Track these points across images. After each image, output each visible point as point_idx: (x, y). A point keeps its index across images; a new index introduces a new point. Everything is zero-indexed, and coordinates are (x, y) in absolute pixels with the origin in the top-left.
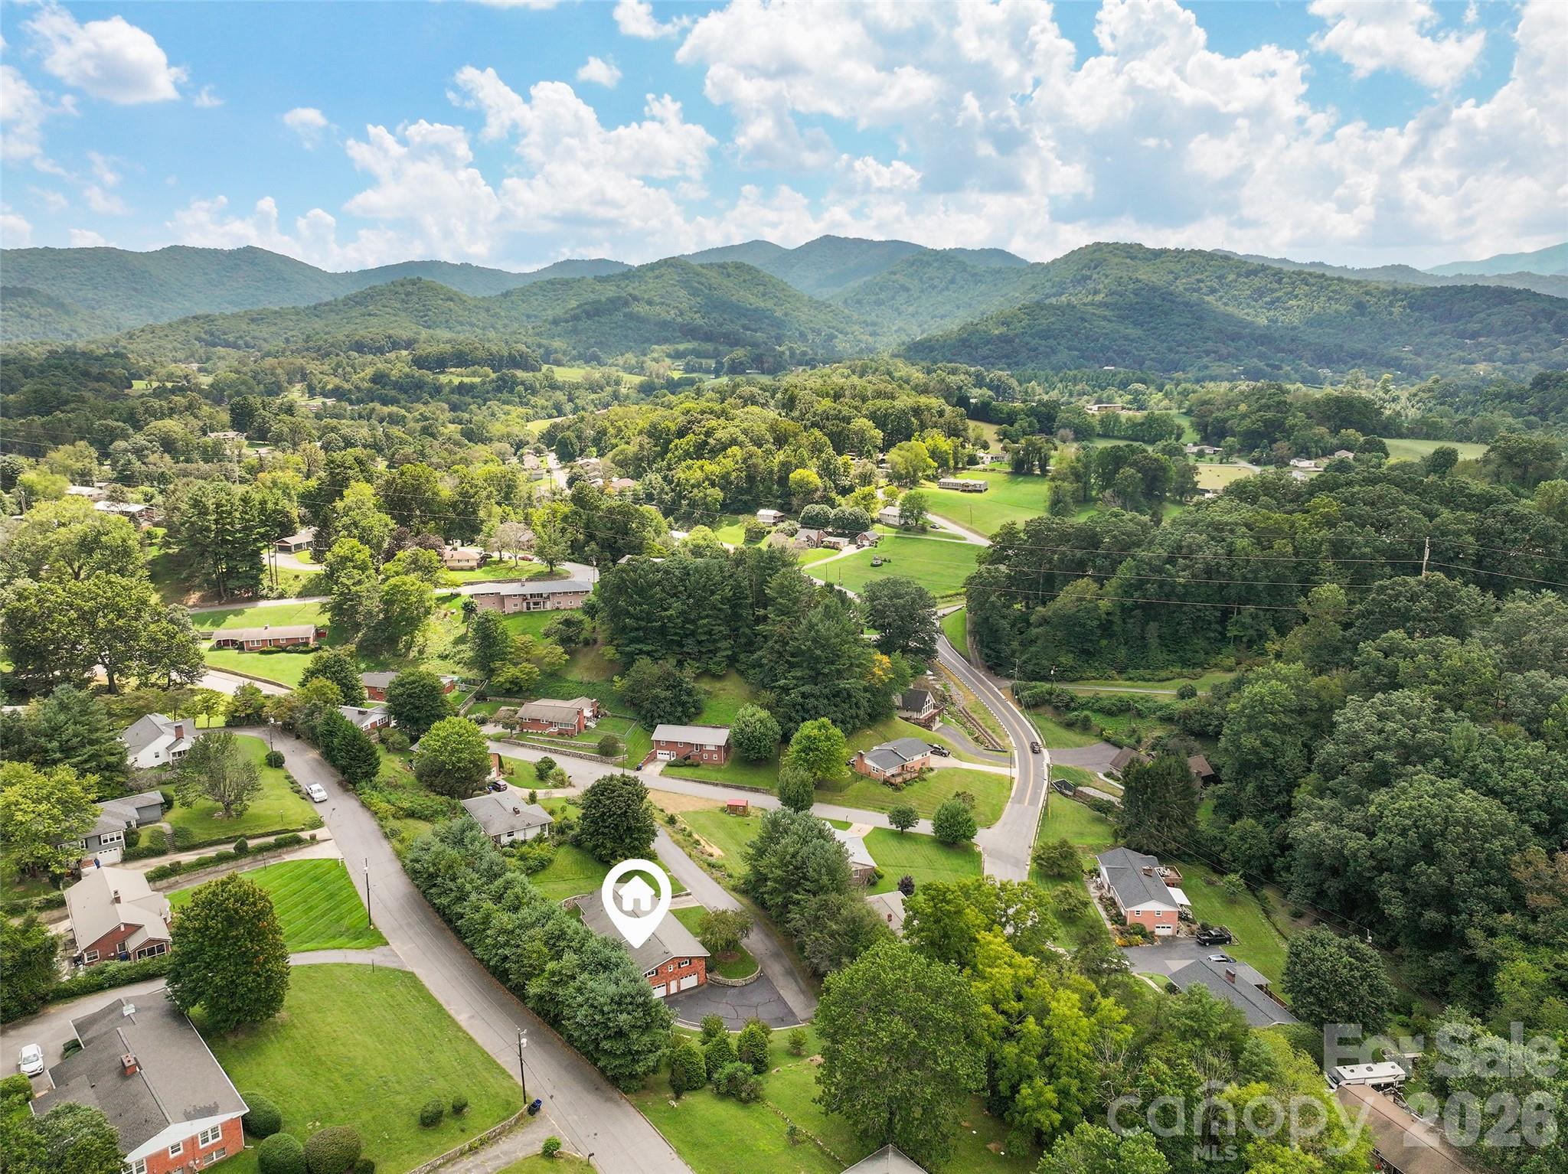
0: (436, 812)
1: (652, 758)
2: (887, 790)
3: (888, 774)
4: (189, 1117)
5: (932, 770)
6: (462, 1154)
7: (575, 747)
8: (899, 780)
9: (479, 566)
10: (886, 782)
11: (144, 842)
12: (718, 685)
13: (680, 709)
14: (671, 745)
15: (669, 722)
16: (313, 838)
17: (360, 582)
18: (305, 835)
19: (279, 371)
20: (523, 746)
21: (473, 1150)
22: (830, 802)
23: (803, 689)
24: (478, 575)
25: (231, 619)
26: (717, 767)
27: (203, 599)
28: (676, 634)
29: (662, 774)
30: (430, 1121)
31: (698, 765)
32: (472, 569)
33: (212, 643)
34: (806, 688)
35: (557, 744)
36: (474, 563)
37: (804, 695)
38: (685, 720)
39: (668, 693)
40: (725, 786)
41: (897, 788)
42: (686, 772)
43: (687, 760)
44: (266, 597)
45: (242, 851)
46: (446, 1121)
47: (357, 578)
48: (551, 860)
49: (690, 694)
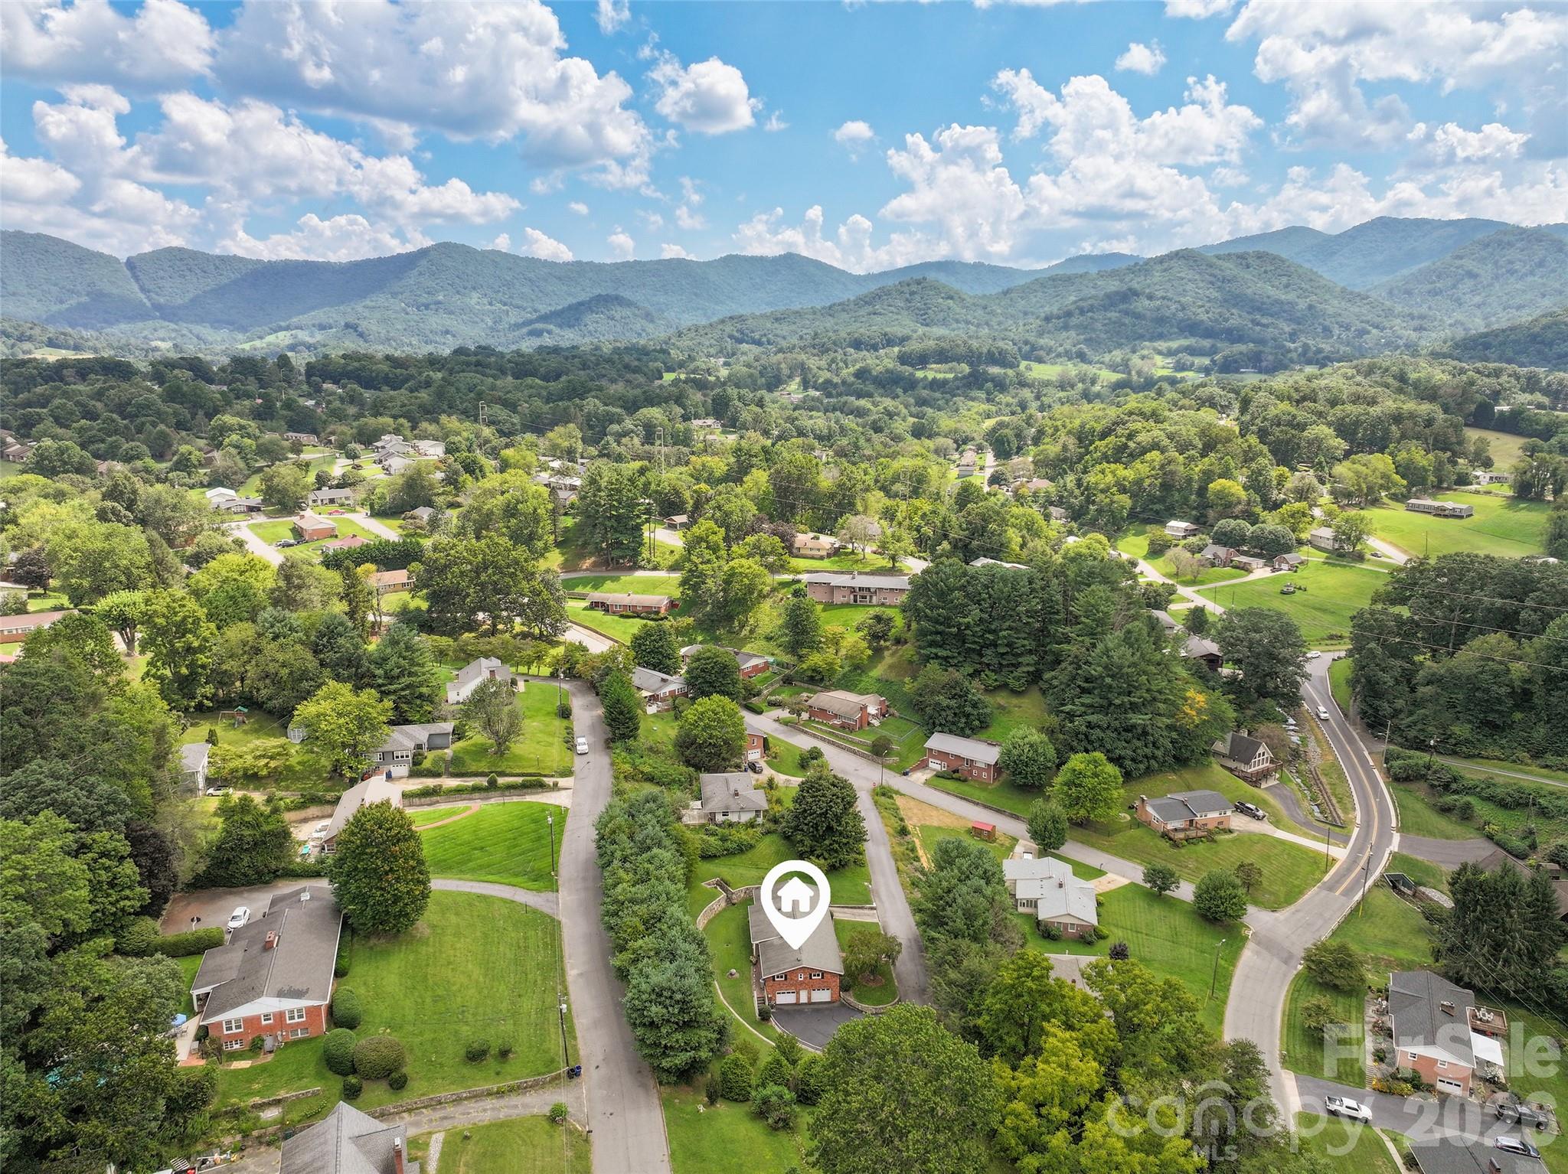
0: (674, 781)
1: (923, 765)
2: (1164, 844)
3: (1170, 827)
4: (281, 994)
5: (1231, 831)
6: (490, 1094)
7: (852, 742)
8: (1181, 835)
9: (829, 556)
10: (1165, 835)
11: (427, 764)
12: (1015, 701)
13: (963, 720)
14: (942, 755)
15: (951, 732)
16: (556, 784)
17: (709, 561)
18: (549, 781)
19: (783, 366)
20: (806, 733)
21: (500, 1094)
22: (1092, 846)
23: (1089, 718)
24: (826, 564)
25: (608, 585)
26: (983, 786)
27: (595, 565)
28: (975, 642)
29: (927, 783)
30: (475, 1056)
31: (965, 781)
32: (822, 558)
33: (585, 604)
34: (1093, 718)
35: (837, 736)
36: (824, 553)
37: (1089, 725)
38: (968, 732)
39: (953, 703)
40: (985, 807)
41: (1175, 844)
42: (950, 785)
43: (956, 774)
44: (643, 568)
45: (493, 785)
46: (491, 1062)
47: (707, 557)
48: (752, 847)
49: (975, 706)
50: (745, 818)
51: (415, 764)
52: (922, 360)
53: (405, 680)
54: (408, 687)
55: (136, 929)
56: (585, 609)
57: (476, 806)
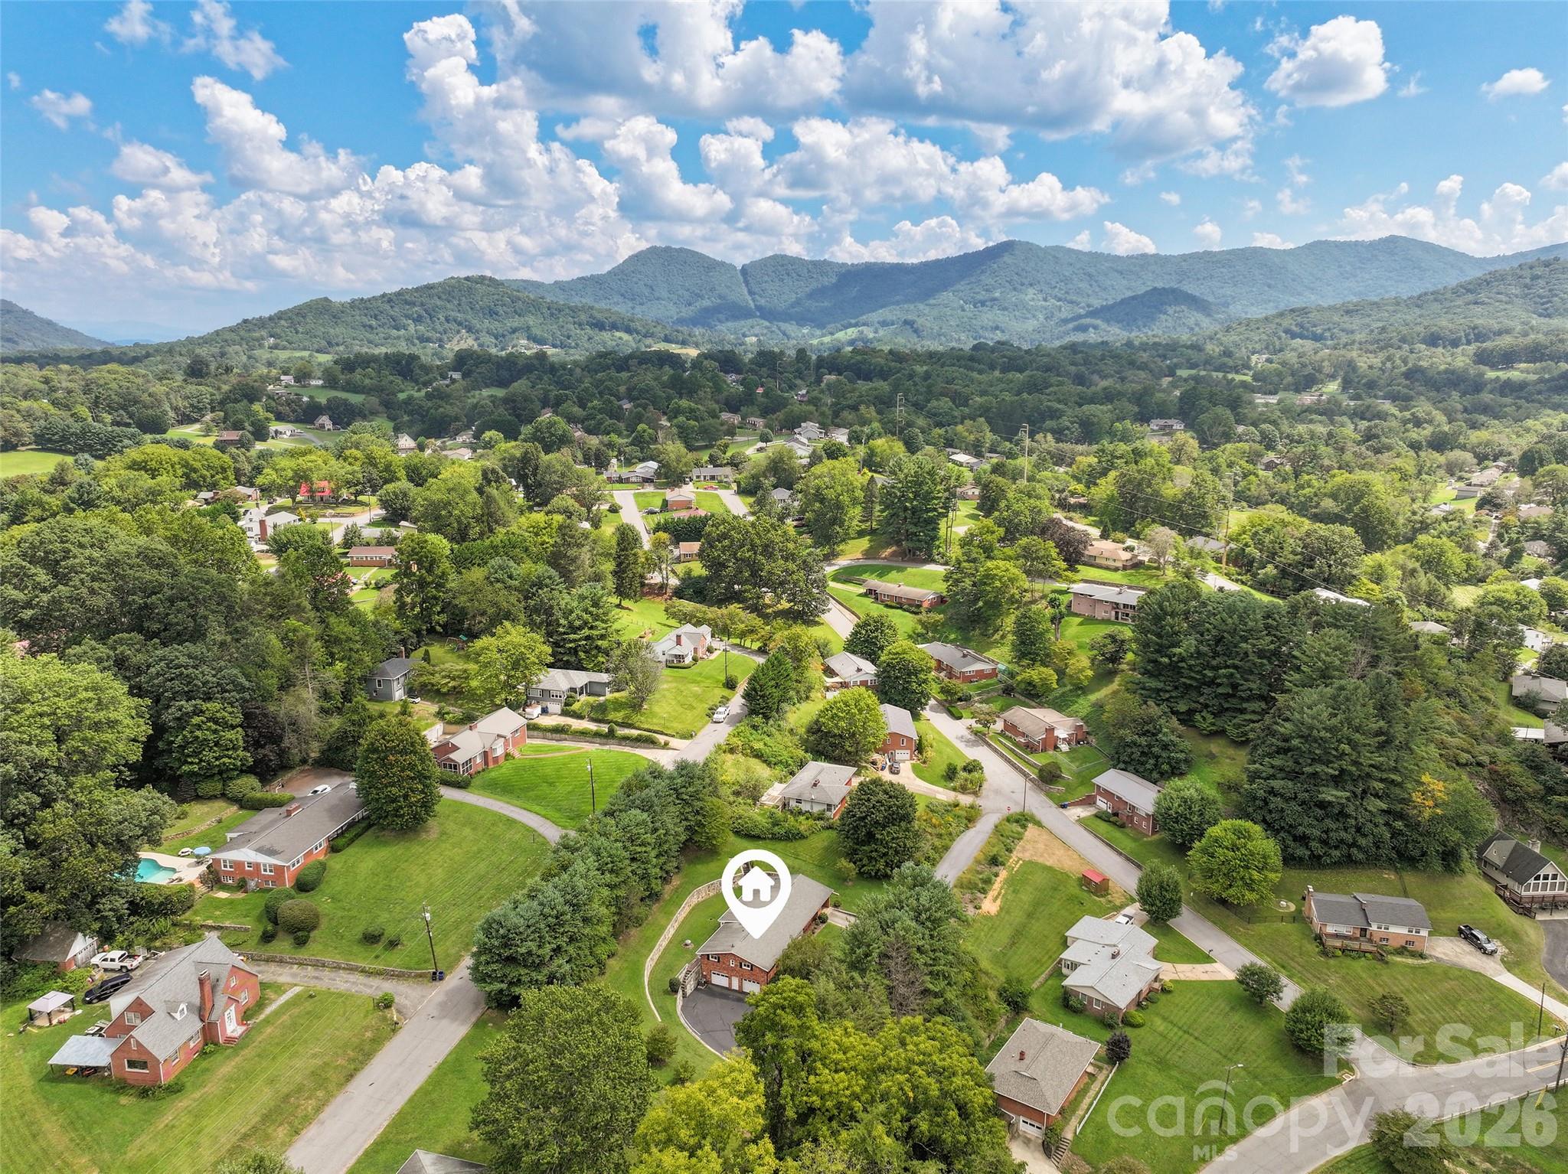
0: (781, 762)
1: (1089, 801)
2: (1313, 948)
3: (1330, 929)
4: (260, 850)
5: (1422, 956)
6: (363, 971)
7: (1027, 762)
8: (1338, 943)
9: (1125, 568)
10: (1319, 938)
11: (576, 706)
12: (1231, 751)
13: (1152, 761)
14: (1108, 795)
15: (1137, 772)
16: (666, 744)
17: (974, 561)
18: (662, 739)
20: (989, 745)
21: (369, 973)
22: (1225, 929)
23: (1273, 783)
24: (1117, 577)
25: (894, 574)
26: (1137, 838)
27: (893, 554)
28: (1192, 678)
29: (1080, 821)
30: (371, 939)
31: (1122, 826)
32: (1116, 569)
33: (862, 590)
34: (1277, 784)
35: (1016, 754)
36: (1119, 564)
37: (1272, 792)
38: (1155, 775)
39: (1143, 741)
40: (1128, 859)
41: (1325, 953)
42: (1103, 827)
43: (1118, 818)
44: (933, 561)
45: (611, 734)
46: (379, 948)
47: (974, 555)
48: (803, 837)
49: (1165, 747)
50: (816, 809)
51: (566, 704)
52: (1508, 359)
53: (586, 632)
54: (588, 638)
55: (239, 782)
56: (860, 595)
57: (591, 748)
